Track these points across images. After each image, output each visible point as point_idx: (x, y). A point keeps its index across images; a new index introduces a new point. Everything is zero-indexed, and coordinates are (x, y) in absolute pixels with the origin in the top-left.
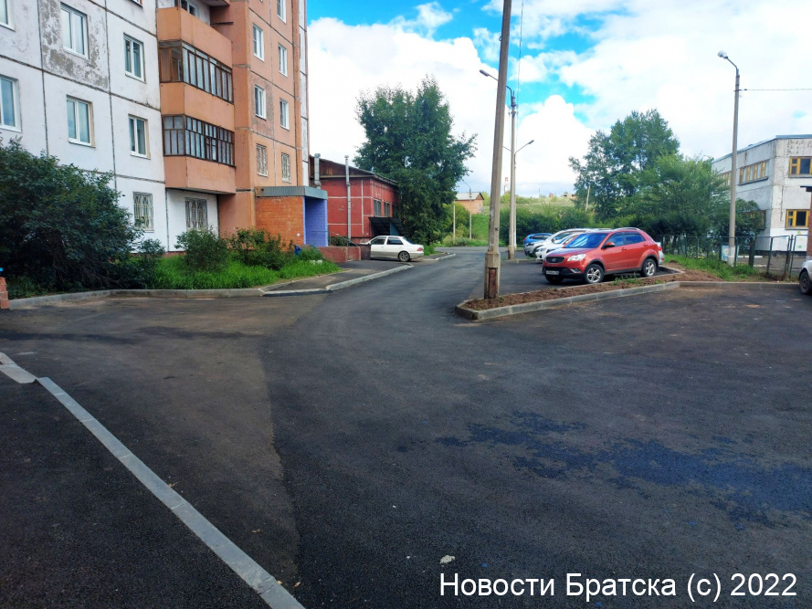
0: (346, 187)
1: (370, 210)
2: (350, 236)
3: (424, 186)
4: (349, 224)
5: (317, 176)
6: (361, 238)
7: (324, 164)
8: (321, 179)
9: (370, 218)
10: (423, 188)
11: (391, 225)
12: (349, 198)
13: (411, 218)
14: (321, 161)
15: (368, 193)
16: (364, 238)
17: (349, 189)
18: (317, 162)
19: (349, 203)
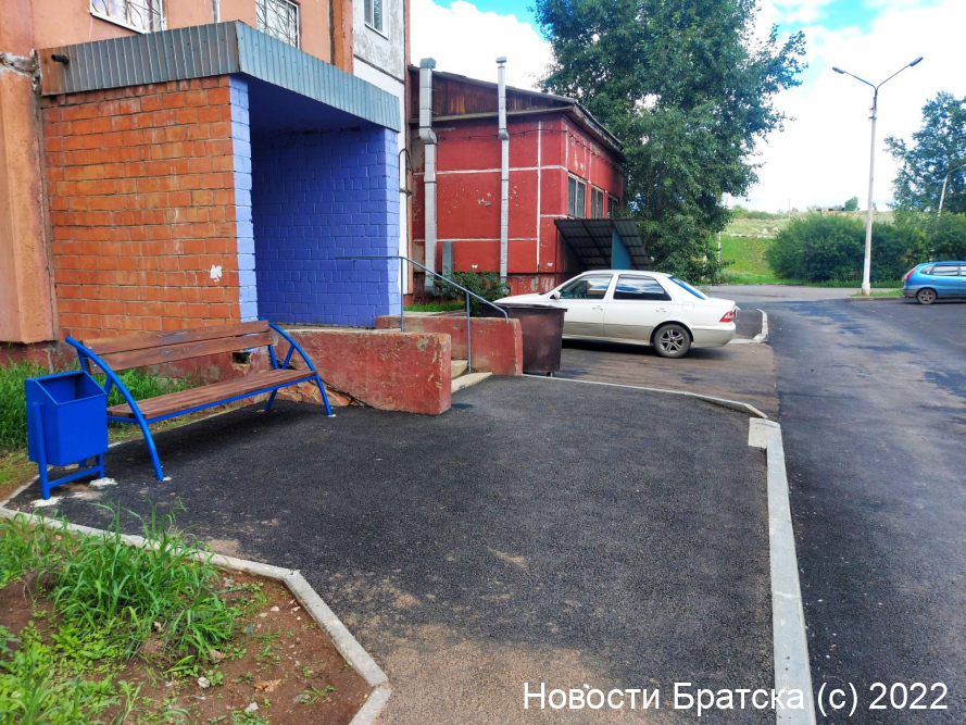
0: (498, 140)
1: (559, 201)
2: (504, 273)
3: (689, 149)
4: (504, 239)
5: (425, 118)
6: (535, 274)
7: (446, 85)
8: (435, 125)
9: (557, 222)
10: (684, 155)
11: (615, 242)
12: (506, 170)
13: (652, 226)
14: (438, 79)
15: (554, 155)
16: (542, 274)
17: (505, 146)
18: (426, 79)
19: (505, 186)
